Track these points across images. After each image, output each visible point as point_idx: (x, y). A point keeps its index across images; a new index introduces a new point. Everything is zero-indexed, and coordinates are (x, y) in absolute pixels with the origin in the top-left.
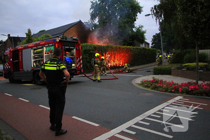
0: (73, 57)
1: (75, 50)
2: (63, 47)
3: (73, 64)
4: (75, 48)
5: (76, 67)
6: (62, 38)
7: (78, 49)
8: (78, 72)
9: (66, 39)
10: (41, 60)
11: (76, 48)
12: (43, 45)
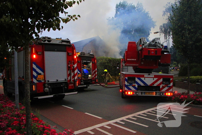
0: (90, 69)
1: (91, 63)
2: (82, 61)
3: (89, 75)
5: (92, 78)
6: (81, 54)
7: (93, 63)
8: (93, 82)
9: (84, 55)
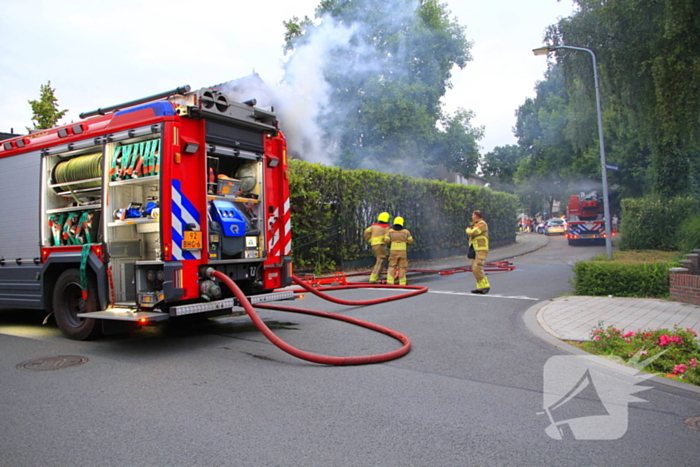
0: (253, 200)
1: (260, 167)
2: (207, 147)
3: (248, 239)
4: (264, 157)
5: (265, 254)
6: (201, 101)
8: (271, 276)
9: (221, 108)
10: (86, 210)
11: (269, 161)
12: (104, 133)
